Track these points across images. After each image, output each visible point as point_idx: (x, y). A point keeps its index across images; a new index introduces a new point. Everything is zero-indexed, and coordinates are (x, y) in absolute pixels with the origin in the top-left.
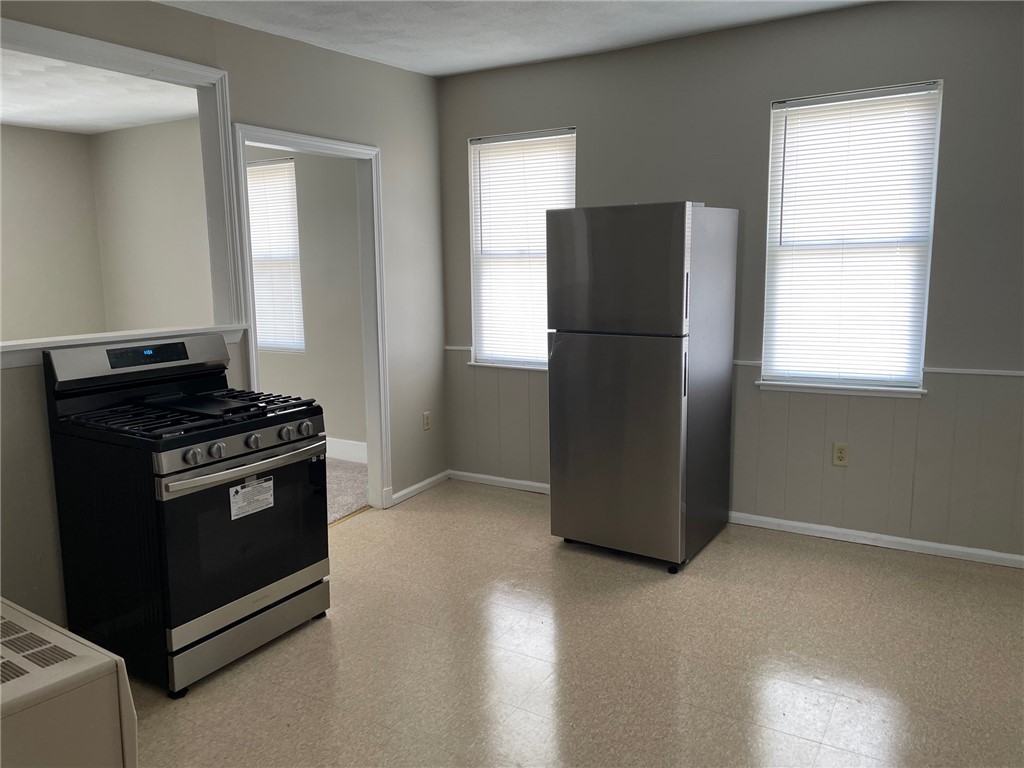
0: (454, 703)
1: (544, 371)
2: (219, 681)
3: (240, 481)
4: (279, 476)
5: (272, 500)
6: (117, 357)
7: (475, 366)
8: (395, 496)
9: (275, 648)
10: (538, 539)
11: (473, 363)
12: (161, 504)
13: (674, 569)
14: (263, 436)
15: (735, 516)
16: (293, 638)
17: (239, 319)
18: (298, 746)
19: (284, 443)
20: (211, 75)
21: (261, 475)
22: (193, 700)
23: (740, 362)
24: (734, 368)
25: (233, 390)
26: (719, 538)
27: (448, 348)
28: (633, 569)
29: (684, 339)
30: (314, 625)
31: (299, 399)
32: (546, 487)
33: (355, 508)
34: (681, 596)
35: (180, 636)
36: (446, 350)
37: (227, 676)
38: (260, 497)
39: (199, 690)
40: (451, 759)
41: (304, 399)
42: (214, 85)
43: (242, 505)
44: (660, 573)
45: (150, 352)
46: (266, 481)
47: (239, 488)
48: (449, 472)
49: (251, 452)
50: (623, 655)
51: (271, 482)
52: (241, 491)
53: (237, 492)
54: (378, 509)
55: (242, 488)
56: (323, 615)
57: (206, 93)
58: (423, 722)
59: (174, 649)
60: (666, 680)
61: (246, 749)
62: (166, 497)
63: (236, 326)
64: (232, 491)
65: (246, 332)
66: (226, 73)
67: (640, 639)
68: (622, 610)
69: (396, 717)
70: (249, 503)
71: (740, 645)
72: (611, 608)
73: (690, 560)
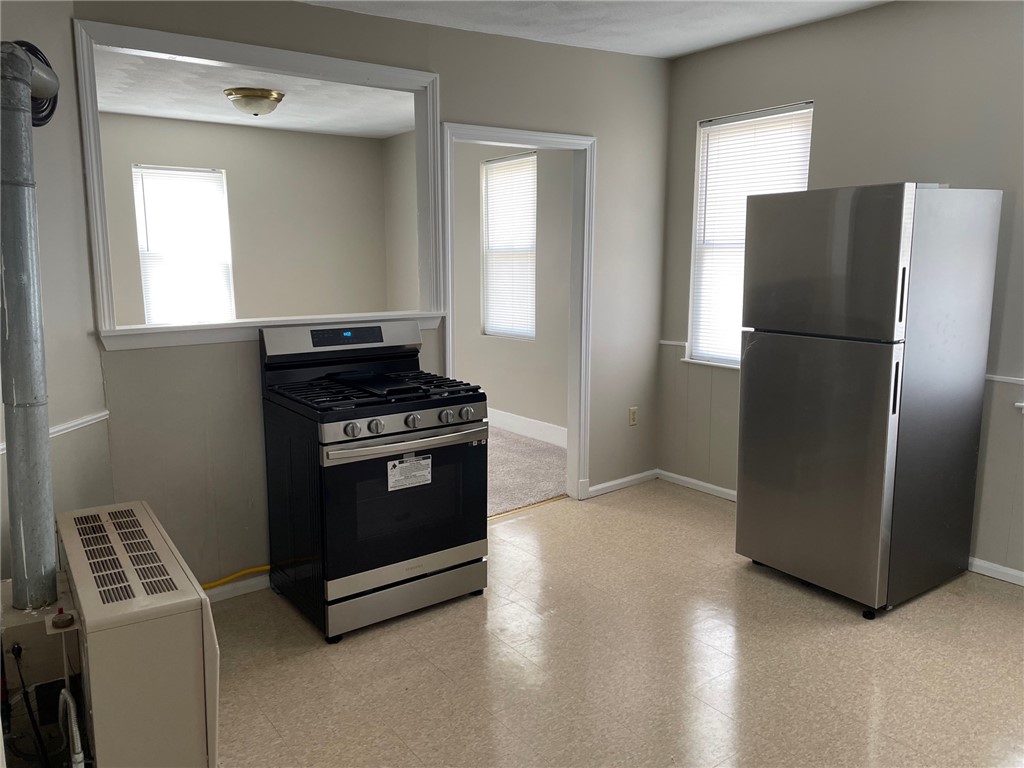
0: (562, 706)
1: (737, 370)
2: (370, 635)
3: (399, 457)
4: (439, 456)
5: (429, 477)
6: (319, 337)
7: (688, 363)
8: (591, 489)
9: (428, 615)
10: (722, 555)
11: (687, 359)
12: (321, 468)
13: (870, 614)
14: (425, 417)
15: (978, 564)
16: (446, 609)
17: (438, 308)
18: (406, 711)
19: (442, 426)
20: (423, 79)
21: (420, 453)
22: (341, 646)
23: (997, 378)
24: (988, 385)
25: (422, 372)
26: (949, 587)
27: (662, 342)
28: (821, 605)
29: (895, 346)
30: (469, 601)
31: (468, 384)
32: (733, 494)
33: (552, 494)
34: (866, 647)
35: (335, 588)
36: (660, 345)
37: (378, 632)
38: (418, 474)
39: (351, 640)
40: (535, 759)
41: (472, 385)
42: (426, 87)
43: (398, 478)
44: (852, 615)
45: (348, 334)
46: (424, 459)
47: (396, 462)
48: (657, 471)
49: (411, 430)
50: (765, 698)
51: (430, 460)
52: (399, 466)
53: (395, 466)
54: (574, 499)
55: (400, 463)
56: (480, 592)
57: (421, 96)
58: (525, 716)
59: (330, 599)
60: (802, 736)
61: (364, 702)
62: (327, 463)
63: (434, 313)
64: (390, 464)
65: (443, 319)
66: (438, 76)
67: (792, 685)
68: (786, 648)
69: (502, 705)
70: (407, 478)
71: (917, 716)
72: (775, 643)
73: (895, 607)
